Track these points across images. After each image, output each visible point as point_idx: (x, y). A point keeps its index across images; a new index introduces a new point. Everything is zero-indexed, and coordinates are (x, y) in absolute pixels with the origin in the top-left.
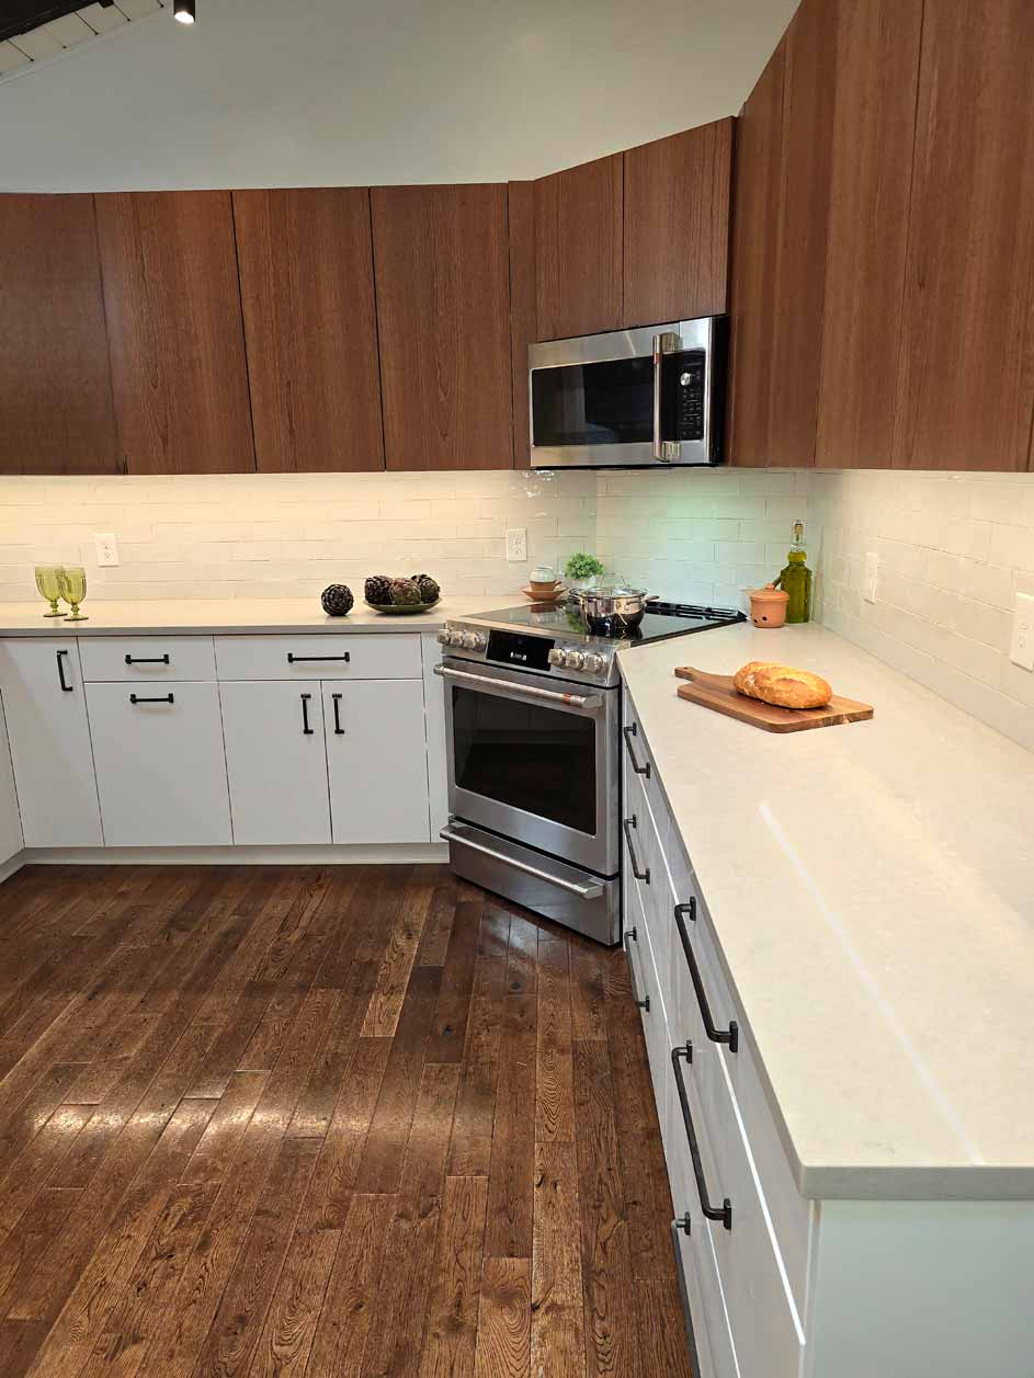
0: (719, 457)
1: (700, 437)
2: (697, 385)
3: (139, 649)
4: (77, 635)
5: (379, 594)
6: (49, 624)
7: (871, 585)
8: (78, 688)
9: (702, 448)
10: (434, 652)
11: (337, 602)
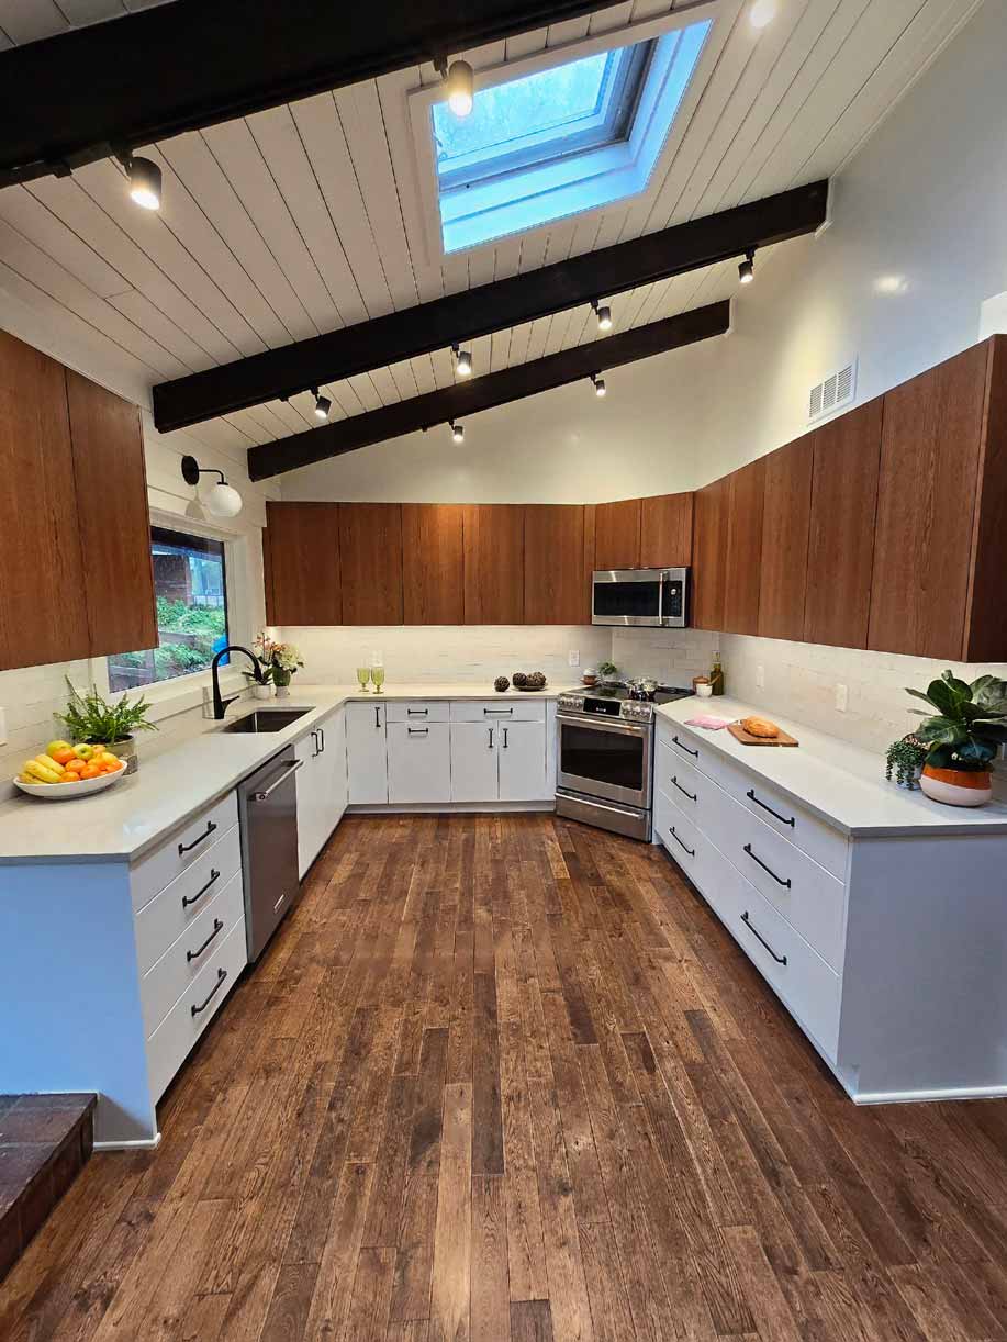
0: (688, 624)
1: (680, 616)
2: (679, 594)
3: (413, 707)
4: (385, 700)
5: (522, 682)
6: (361, 695)
7: (761, 681)
8: (383, 727)
9: (681, 621)
10: (553, 707)
11: (501, 685)
